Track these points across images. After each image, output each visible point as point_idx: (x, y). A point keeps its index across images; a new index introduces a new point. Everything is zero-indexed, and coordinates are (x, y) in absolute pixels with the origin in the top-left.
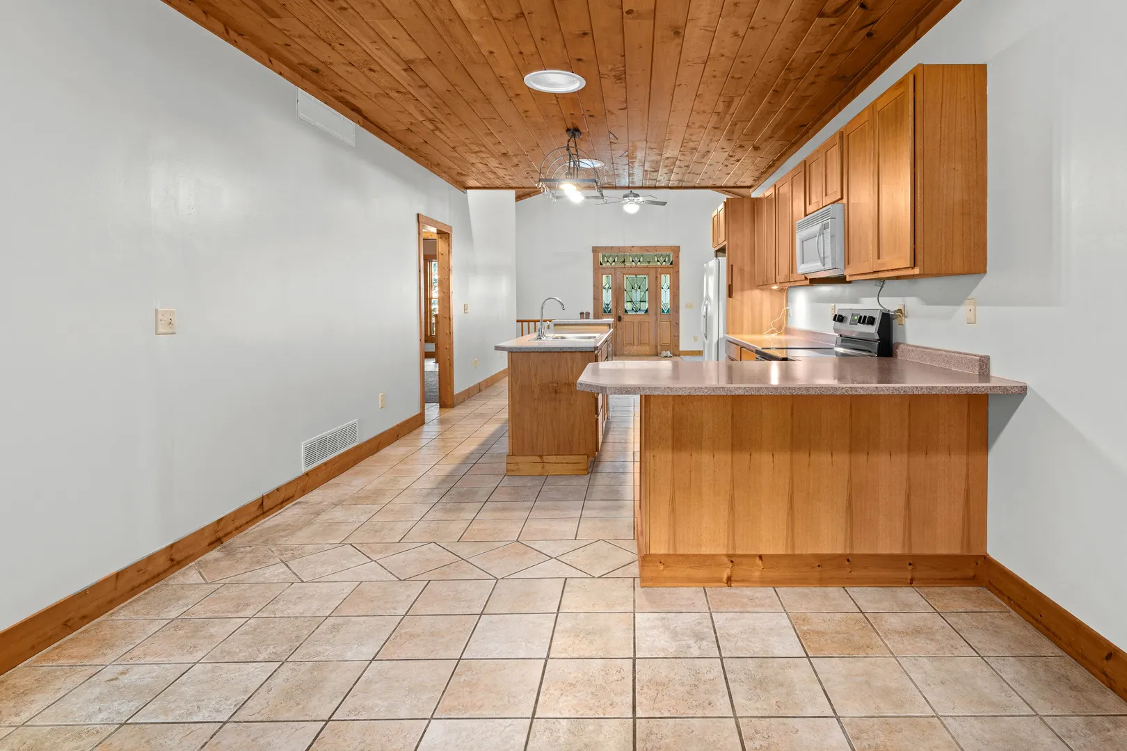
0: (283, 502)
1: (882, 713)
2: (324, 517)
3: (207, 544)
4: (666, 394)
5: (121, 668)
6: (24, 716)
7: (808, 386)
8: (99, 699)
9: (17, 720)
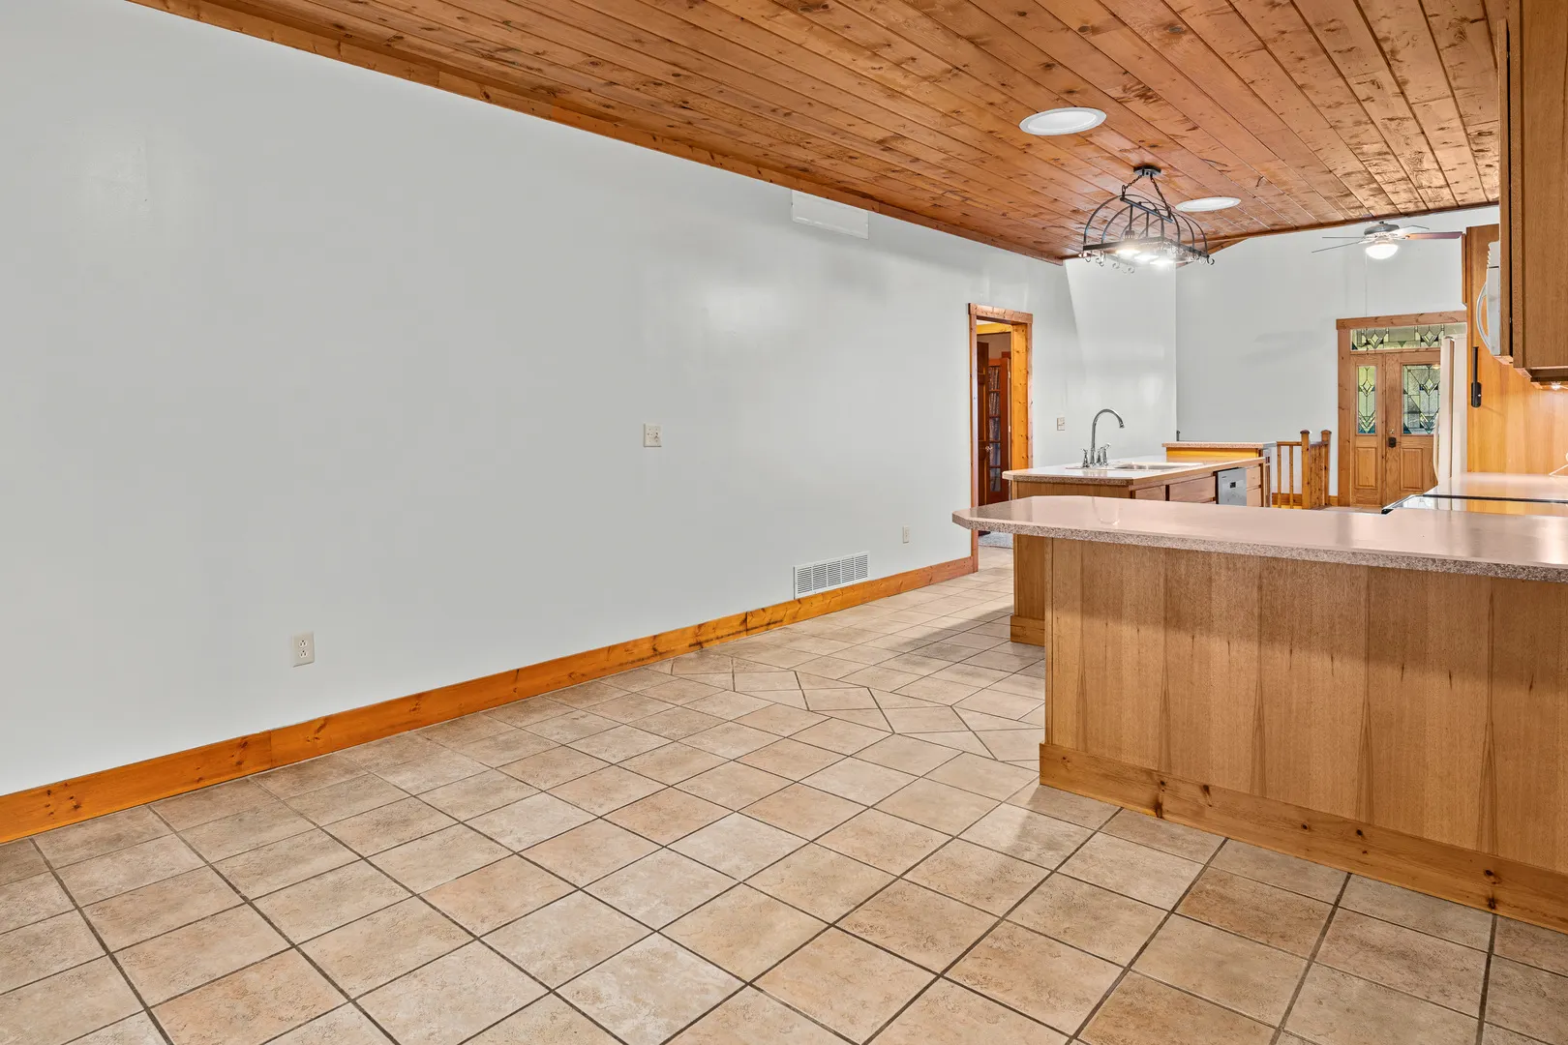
0: (769, 624)
1: (1201, 993)
2: (795, 644)
3: (687, 644)
4: (1035, 534)
5: (584, 713)
6: (524, 724)
7: (1234, 541)
8: (562, 727)
9: (519, 724)
